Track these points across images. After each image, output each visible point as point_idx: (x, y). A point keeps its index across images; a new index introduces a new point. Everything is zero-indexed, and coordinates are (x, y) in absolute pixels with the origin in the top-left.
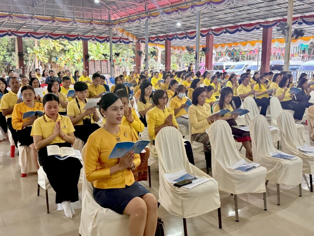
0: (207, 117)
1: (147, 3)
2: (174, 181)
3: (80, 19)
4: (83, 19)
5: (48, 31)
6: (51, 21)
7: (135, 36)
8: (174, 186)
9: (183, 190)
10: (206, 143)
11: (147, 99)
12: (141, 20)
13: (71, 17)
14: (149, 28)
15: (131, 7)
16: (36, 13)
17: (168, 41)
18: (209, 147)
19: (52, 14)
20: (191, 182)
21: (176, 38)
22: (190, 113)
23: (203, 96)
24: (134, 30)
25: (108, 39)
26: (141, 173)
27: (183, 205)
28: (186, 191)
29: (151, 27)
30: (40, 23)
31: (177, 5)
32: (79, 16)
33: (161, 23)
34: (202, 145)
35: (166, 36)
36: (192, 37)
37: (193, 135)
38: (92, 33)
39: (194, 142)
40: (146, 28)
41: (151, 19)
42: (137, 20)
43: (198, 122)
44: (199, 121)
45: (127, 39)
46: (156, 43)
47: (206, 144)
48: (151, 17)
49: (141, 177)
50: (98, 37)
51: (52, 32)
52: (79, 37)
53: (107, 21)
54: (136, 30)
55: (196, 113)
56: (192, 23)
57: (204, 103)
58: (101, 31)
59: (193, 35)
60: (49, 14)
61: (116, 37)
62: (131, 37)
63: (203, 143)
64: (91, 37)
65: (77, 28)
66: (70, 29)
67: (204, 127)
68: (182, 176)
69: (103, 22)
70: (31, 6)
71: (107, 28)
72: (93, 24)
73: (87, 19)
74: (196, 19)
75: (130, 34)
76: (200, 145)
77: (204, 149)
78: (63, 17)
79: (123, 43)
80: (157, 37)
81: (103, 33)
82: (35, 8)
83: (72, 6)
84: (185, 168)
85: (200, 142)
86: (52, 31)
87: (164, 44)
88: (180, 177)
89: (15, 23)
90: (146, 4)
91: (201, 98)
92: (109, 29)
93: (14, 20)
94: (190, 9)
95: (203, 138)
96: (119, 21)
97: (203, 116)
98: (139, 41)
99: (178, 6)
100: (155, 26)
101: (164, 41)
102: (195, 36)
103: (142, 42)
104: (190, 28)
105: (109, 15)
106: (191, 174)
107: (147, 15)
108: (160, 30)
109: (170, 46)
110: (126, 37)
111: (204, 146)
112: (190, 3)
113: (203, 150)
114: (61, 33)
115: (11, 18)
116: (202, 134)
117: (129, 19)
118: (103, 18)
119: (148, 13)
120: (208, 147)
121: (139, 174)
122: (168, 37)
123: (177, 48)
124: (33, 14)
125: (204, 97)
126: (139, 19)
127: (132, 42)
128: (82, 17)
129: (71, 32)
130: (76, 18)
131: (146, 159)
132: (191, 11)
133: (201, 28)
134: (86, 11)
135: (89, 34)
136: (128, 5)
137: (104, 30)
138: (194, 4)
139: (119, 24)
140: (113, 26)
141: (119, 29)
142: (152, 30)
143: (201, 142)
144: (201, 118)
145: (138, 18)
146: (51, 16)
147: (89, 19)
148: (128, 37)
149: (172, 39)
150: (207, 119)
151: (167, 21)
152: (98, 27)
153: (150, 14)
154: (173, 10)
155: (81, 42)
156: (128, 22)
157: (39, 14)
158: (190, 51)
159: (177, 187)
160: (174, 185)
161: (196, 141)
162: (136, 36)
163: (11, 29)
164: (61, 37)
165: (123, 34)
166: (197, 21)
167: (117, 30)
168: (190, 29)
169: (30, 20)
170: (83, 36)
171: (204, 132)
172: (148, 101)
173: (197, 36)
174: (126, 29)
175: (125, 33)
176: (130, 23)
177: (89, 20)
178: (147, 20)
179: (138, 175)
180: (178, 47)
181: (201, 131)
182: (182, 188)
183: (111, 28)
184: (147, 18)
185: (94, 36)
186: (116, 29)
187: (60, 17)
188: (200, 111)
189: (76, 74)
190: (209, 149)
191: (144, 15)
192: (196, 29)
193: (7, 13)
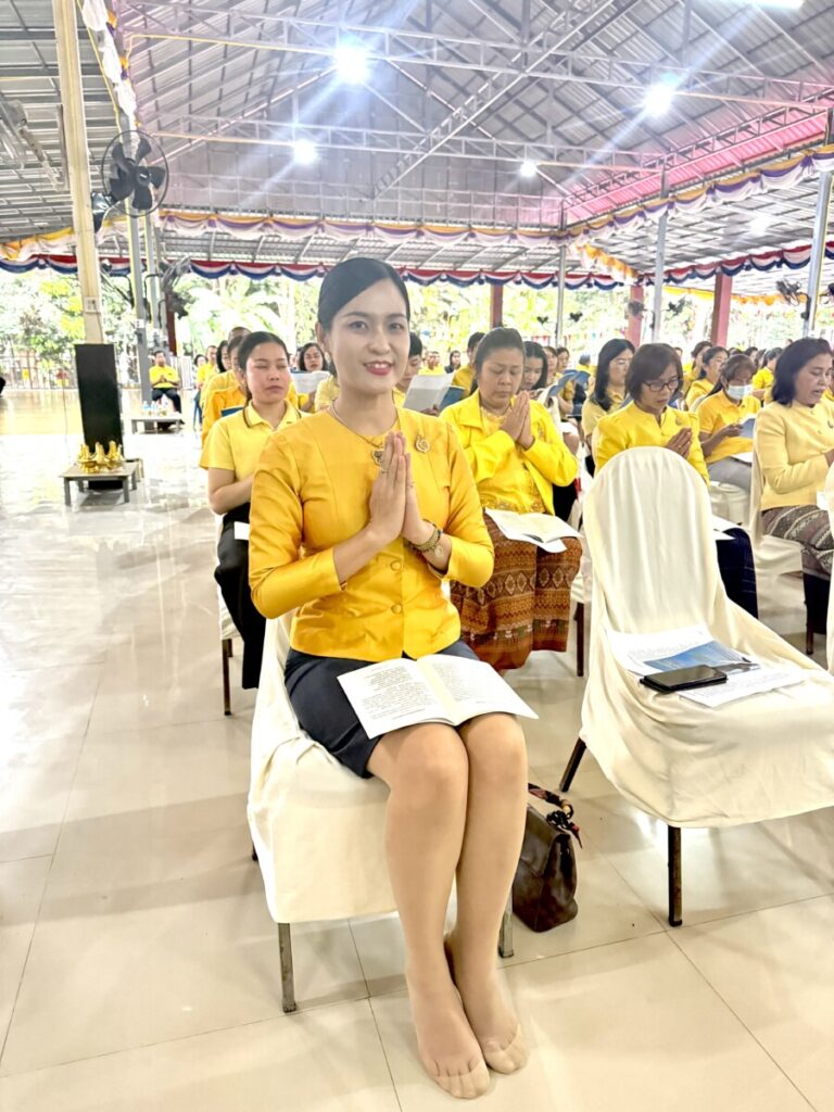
0: (829, 449)
1: (668, 167)
2: (647, 663)
3: (485, 224)
4: (492, 224)
5: (409, 263)
6: (414, 234)
7: (629, 267)
8: (642, 686)
9: (678, 707)
10: (813, 542)
11: (616, 396)
12: (648, 215)
13: (462, 220)
14: (673, 241)
15: (622, 182)
16: (379, 215)
17: (725, 277)
18: (824, 557)
19: (417, 216)
20: (723, 680)
21: (748, 268)
22: (760, 432)
23: (817, 372)
24: (627, 251)
25: (556, 280)
26: (544, 622)
27: (673, 771)
28: (688, 714)
29: (677, 238)
30: (390, 241)
31: (758, 163)
32: (484, 217)
33: (707, 223)
34: (797, 548)
35: (720, 264)
36: (797, 262)
37: (764, 512)
38: (515, 264)
39: (768, 539)
40: (662, 242)
41: (677, 211)
42: (637, 218)
43: (788, 468)
44: (792, 463)
45: (609, 277)
46: (690, 286)
47: (814, 547)
48: (677, 205)
49: (541, 638)
50: (530, 274)
51: (417, 267)
52: (483, 277)
53: (556, 227)
54: (634, 249)
55: (783, 432)
56: (802, 220)
57: (820, 397)
58: (538, 257)
59: (802, 256)
60: (409, 216)
61: (578, 271)
62: (620, 269)
63: (802, 543)
64: (512, 276)
65: (477, 252)
66: (461, 254)
67: (811, 483)
68: (688, 649)
69: (544, 230)
70: (367, 197)
71: (554, 247)
72: (519, 237)
73: (503, 225)
74: (815, 205)
75: (617, 261)
76: (789, 549)
77: (804, 566)
78: (444, 222)
79: (595, 288)
80: (693, 268)
81: (545, 262)
82: (377, 203)
83: (468, 192)
84: (707, 621)
85: (788, 538)
86: (419, 263)
87: (713, 288)
88: (680, 652)
89: (333, 245)
90: (665, 169)
91: (812, 376)
92: (560, 248)
93: (329, 236)
94: (799, 169)
95: (803, 525)
96: (588, 225)
97: (810, 446)
98: (641, 280)
99: (761, 166)
100: (688, 236)
101: (713, 280)
102: (808, 261)
103: (648, 284)
104: (793, 234)
105: (563, 210)
106: (730, 645)
107: (665, 201)
108: (702, 246)
109: (730, 295)
110: (605, 273)
111: (804, 555)
112: (799, 154)
113: (799, 567)
114: (439, 266)
115: (320, 230)
116: (798, 510)
117: (615, 218)
118: (545, 220)
119: (670, 195)
120: (818, 557)
121: (534, 624)
122: (725, 266)
123: (750, 300)
124: (371, 218)
125: (821, 373)
126: (641, 214)
127: (622, 284)
128: (492, 220)
129: (462, 263)
130: (474, 223)
131: (565, 577)
132: (800, 175)
133: (829, 233)
134: (502, 204)
135: (508, 268)
136: (616, 178)
137: (545, 254)
138: (811, 154)
139: (586, 232)
140: (571, 239)
141: (585, 247)
142: (679, 247)
143: (793, 539)
144: (800, 453)
145: (641, 209)
146: (413, 220)
147: (509, 225)
148: (610, 270)
149: (735, 272)
150: (826, 455)
151: (724, 216)
152: (533, 246)
153: (674, 197)
154: (745, 178)
155: (487, 288)
156: (611, 224)
157: (386, 215)
158: (789, 293)
159: (655, 693)
160: (641, 681)
161: (774, 535)
162: (634, 267)
163: (323, 260)
164: (439, 278)
165: (596, 262)
166: (818, 210)
167: (579, 250)
168: (794, 240)
169: (364, 231)
170: (493, 273)
171: (806, 503)
172: (617, 400)
173: (813, 260)
174: (606, 247)
175: (604, 258)
176: (618, 226)
177: (509, 228)
178: (666, 214)
179: (530, 630)
180: (753, 297)
181: (797, 500)
182: (674, 697)
183: (565, 246)
184: (664, 209)
185: (522, 274)
186: (579, 248)
187: (437, 221)
188: (799, 424)
189: (454, 359)
190: (823, 565)
191: (657, 201)
192: (811, 236)
193: (314, 218)
